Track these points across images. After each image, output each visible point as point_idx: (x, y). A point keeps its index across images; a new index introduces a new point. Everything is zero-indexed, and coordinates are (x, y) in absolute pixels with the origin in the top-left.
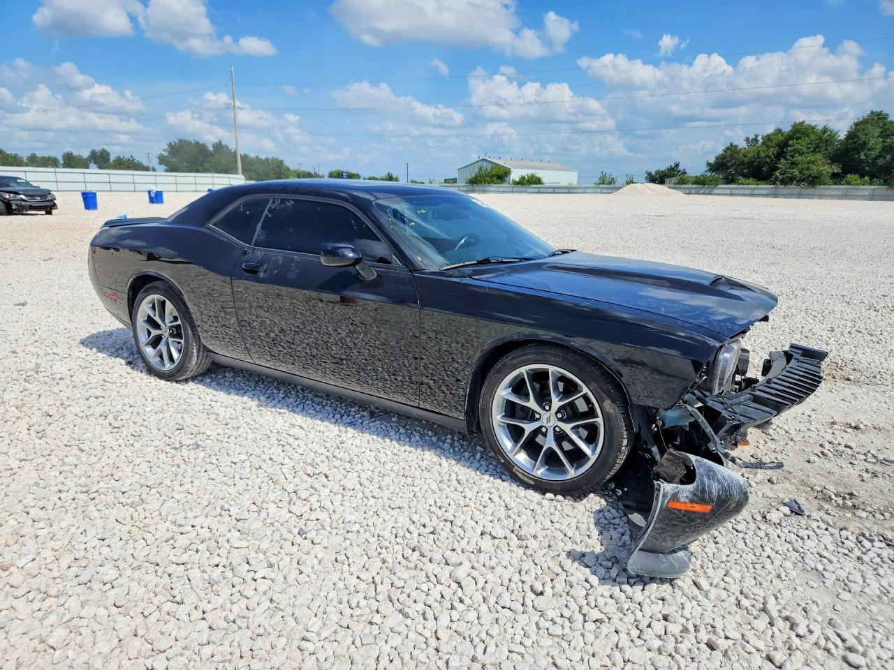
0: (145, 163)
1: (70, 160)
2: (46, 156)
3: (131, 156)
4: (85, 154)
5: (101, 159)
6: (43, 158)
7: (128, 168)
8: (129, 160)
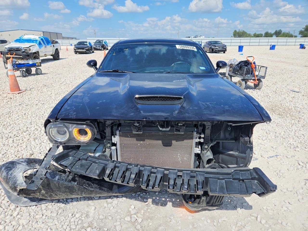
0: (294, 35)
1: (267, 34)
2: (259, 33)
3: (289, 32)
4: (273, 32)
5: (278, 34)
6: (258, 34)
7: (286, 36)
8: (288, 33)
